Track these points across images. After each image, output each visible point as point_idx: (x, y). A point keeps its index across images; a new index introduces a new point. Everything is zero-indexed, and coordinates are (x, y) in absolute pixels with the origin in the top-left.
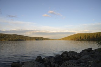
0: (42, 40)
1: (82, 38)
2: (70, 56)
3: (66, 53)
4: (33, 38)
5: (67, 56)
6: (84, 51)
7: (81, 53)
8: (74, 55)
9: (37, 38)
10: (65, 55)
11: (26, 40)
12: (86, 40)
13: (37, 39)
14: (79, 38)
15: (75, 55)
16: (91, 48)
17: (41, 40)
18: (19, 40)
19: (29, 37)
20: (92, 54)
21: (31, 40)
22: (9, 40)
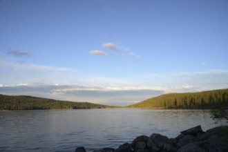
0: (89, 108)
1: (178, 104)
2: (154, 148)
3: (142, 139)
4: (67, 105)
5: (147, 147)
6: (184, 133)
7: (178, 138)
8: (161, 144)
9: (76, 103)
10: (141, 144)
11: (49, 108)
12: (187, 108)
13: (77, 106)
14: (172, 104)
15: (165, 144)
16: (199, 127)
17: (85, 108)
18: (35, 108)
19: (59, 101)
20: (203, 140)
21: (62, 108)
22: (10, 109)
